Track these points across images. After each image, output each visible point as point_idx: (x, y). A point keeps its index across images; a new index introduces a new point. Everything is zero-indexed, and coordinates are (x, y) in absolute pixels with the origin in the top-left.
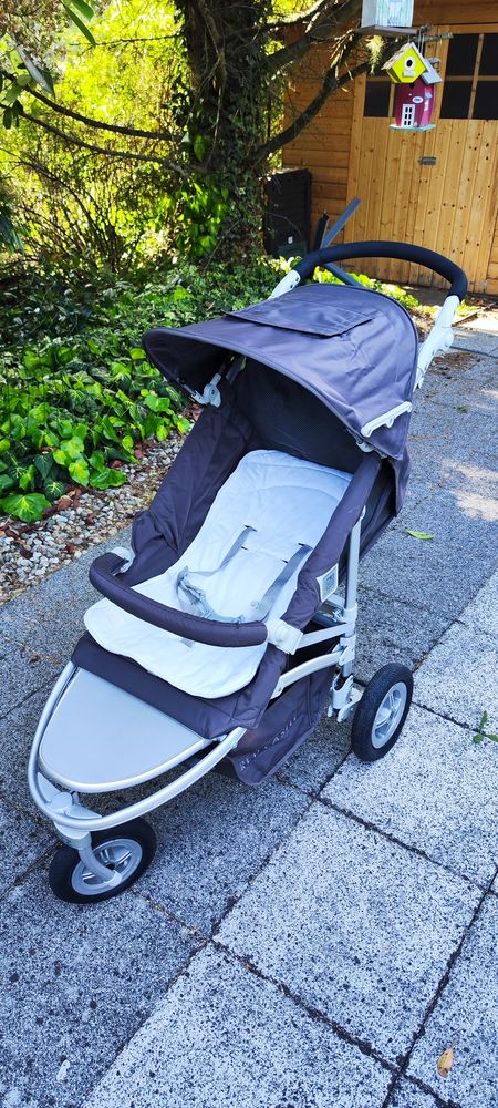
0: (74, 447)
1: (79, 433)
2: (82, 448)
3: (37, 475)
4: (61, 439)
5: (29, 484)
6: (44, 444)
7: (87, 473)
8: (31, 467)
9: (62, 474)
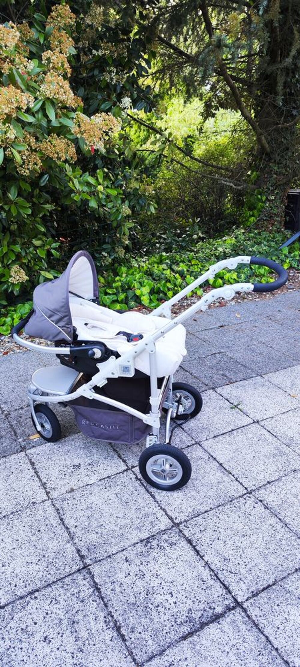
0: (146, 290)
1: (149, 285)
2: (149, 291)
3: (126, 298)
4: (141, 286)
5: (122, 300)
6: (134, 287)
7: (148, 301)
8: (125, 294)
9: (137, 299)
